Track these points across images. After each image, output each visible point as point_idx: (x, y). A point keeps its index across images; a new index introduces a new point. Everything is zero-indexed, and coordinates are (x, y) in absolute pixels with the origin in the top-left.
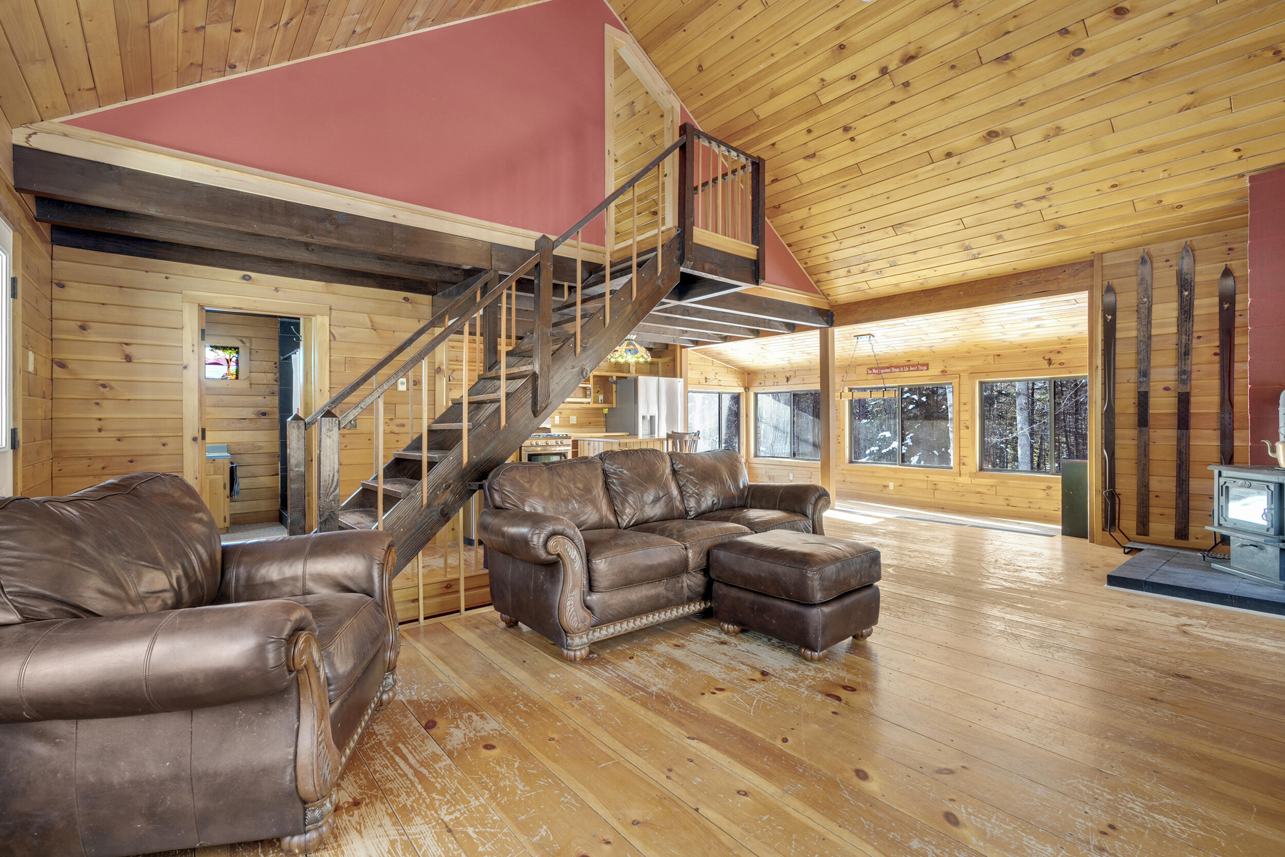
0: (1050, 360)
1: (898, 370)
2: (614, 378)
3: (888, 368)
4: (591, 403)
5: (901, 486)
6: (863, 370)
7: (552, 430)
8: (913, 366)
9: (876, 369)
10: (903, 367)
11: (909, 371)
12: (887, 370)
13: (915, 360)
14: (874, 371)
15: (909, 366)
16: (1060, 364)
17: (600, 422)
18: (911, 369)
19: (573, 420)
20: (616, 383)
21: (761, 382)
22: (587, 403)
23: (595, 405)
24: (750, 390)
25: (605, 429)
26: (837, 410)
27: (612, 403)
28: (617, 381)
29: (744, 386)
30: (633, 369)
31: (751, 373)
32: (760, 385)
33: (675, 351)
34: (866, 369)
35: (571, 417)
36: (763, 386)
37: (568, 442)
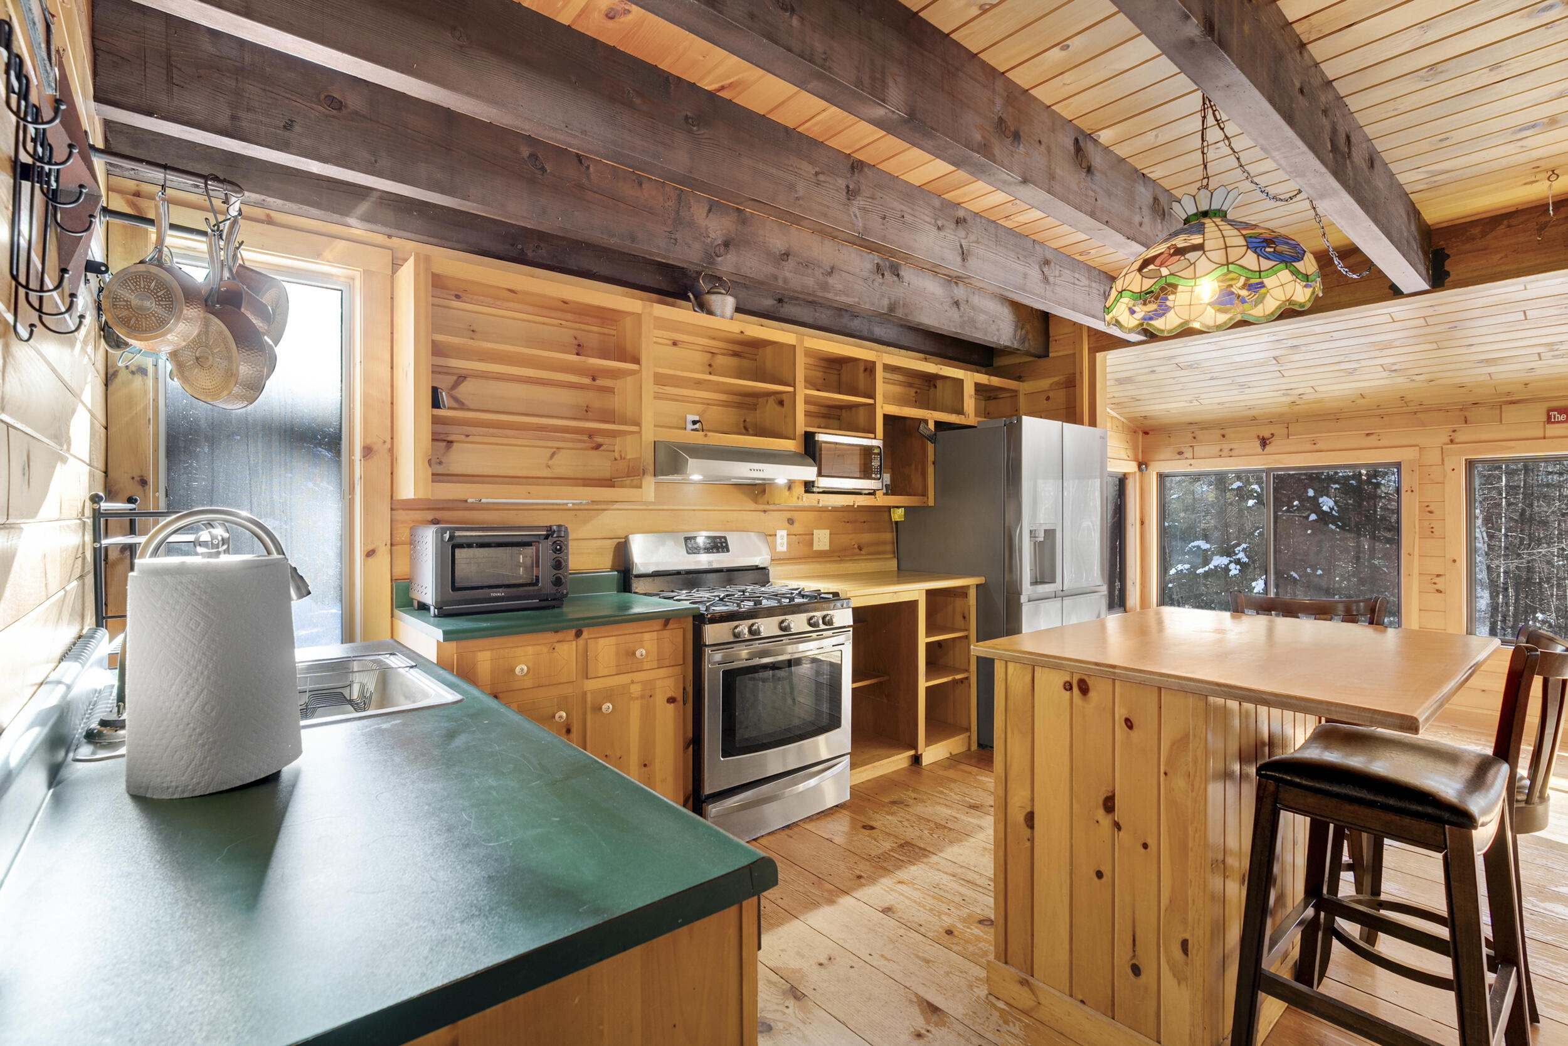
2: (931, 426)
6: (1534, 414)
7: (773, 572)
17: (884, 543)
19: (822, 539)
20: (933, 438)
21: (1183, 450)
22: (869, 494)
23: (881, 500)
24: (1151, 468)
25: (894, 563)
26: (1431, 512)
27: (924, 494)
28: (935, 434)
29: (1136, 460)
30: (970, 402)
31: (1153, 430)
32: (1178, 457)
33: (1073, 359)
34: (1544, 411)
35: (815, 532)
36: (1187, 458)
37: (843, 617)
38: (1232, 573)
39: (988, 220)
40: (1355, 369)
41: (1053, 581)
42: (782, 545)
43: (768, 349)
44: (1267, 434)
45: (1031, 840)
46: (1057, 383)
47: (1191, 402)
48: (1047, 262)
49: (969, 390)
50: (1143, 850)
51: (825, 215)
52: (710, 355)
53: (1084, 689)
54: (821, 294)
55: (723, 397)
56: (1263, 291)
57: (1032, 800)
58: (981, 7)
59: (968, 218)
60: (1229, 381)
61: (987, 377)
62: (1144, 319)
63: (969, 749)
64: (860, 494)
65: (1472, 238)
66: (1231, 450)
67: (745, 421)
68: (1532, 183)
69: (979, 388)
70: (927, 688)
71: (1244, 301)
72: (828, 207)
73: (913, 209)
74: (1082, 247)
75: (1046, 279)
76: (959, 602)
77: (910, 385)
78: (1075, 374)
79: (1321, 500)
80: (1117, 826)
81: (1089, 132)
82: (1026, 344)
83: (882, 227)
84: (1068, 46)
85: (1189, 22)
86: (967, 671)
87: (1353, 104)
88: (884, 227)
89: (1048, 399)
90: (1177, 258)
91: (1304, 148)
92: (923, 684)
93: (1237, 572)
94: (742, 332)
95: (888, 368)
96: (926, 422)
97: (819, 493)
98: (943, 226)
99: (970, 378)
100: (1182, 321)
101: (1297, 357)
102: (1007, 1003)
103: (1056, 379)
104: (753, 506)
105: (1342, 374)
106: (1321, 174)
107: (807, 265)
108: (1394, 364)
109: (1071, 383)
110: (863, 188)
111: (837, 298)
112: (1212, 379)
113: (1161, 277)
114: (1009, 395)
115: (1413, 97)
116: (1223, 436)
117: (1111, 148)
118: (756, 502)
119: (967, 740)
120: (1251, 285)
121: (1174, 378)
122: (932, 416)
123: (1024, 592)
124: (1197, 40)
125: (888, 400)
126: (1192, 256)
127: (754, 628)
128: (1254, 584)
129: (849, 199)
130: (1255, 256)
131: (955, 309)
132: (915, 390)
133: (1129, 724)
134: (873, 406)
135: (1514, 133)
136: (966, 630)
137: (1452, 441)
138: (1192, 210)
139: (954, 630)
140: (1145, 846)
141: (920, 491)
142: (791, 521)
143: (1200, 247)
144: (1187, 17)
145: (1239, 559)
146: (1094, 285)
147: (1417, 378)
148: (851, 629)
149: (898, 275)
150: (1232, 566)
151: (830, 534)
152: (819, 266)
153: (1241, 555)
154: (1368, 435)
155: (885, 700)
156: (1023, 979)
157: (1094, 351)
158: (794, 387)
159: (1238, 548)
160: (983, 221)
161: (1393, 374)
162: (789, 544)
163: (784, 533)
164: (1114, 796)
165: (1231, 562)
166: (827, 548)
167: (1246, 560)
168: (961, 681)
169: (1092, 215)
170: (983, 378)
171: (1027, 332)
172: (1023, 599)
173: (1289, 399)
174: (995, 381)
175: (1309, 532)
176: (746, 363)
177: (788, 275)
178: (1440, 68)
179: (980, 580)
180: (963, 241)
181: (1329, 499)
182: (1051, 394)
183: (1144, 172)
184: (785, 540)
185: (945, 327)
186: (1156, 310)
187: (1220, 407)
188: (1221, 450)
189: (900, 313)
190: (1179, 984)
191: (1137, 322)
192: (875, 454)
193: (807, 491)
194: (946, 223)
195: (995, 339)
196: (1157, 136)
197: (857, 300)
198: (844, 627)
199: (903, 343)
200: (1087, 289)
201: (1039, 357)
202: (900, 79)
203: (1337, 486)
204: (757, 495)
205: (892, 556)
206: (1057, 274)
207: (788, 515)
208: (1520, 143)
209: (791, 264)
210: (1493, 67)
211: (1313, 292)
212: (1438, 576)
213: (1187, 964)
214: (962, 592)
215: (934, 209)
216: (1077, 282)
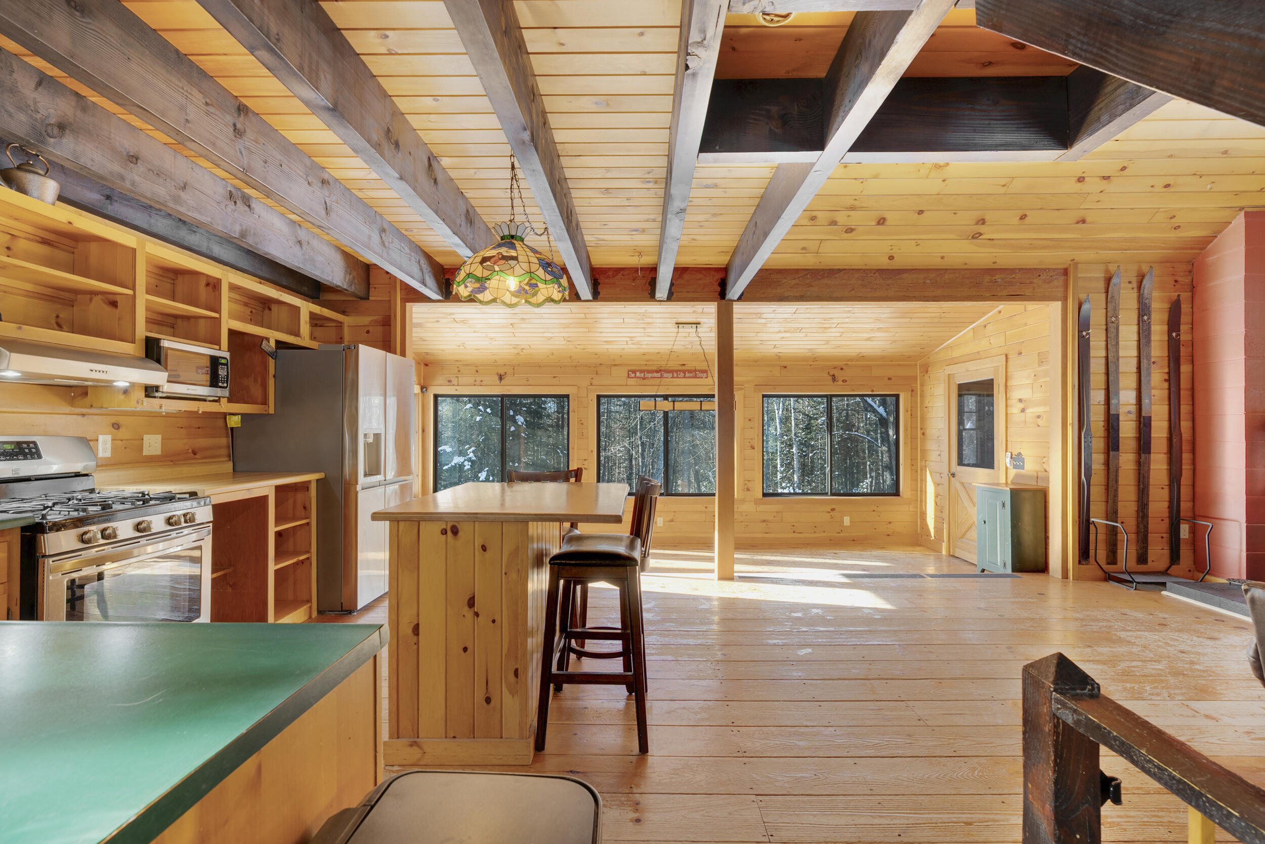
0: (834, 375)
1: (671, 375)
2: (273, 344)
3: (657, 372)
4: (224, 401)
5: (672, 521)
6: (623, 372)
8: (690, 372)
9: (641, 371)
10: (677, 371)
11: (684, 377)
12: (655, 375)
13: (690, 365)
14: (638, 374)
15: (684, 372)
16: (843, 381)
17: (220, 447)
18: (687, 375)
19: (153, 444)
20: (273, 355)
21: (452, 379)
22: (214, 401)
23: (225, 407)
24: (429, 390)
25: (230, 465)
26: (582, 424)
27: (265, 402)
28: (276, 352)
29: (419, 384)
30: (305, 327)
31: (431, 363)
32: (448, 384)
33: (389, 305)
34: (626, 371)
35: (146, 437)
36: (454, 385)
37: (204, 514)
38: (466, 468)
39: (345, 187)
40: (551, 337)
41: (378, 473)
42: (104, 450)
43: (94, 247)
44: (502, 373)
45: (417, 644)
46: (375, 321)
47: (459, 346)
48: (384, 230)
49: (304, 317)
50: (492, 624)
51: (214, 144)
52: (9, 236)
53: (455, 531)
54: (173, 206)
55: (29, 287)
56: (537, 289)
57: (418, 615)
58: (389, 50)
59: (331, 181)
60: (484, 335)
61: (319, 307)
62: (472, 292)
63: (310, 617)
64: (205, 400)
65: (608, 277)
66: (481, 381)
67: (57, 317)
68: (633, 256)
69: (313, 316)
70: (276, 571)
71: (526, 292)
72: (217, 138)
73: (289, 161)
74: (408, 226)
75: (383, 243)
76: (300, 496)
77: (246, 304)
78: (390, 316)
79: (517, 417)
80: (477, 614)
81: (436, 155)
82: (353, 287)
83: (264, 169)
84: (438, 100)
85: (525, 132)
86: (308, 552)
87: (574, 193)
88: (265, 170)
89: (368, 332)
90: (504, 261)
91: (558, 214)
92: (272, 567)
93: (469, 467)
94: (70, 223)
95: (233, 288)
96: (268, 339)
97: (161, 398)
98: (312, 182)
99: (306, 307)
100: (493, 298)
101: (524, 326)
102: (400, 766)
103: (375, 318)
104: (68, 409)
105: (543, 339)
106: (563, 229)
107: (159, 173)
108: (569, 337)
109: (387, 322)
110: (248, 130)
111: (190, 214)
112: (475, 332)
113: (495, 271)
114: (334, 324)
115: (598, 200)
116: (477, 371)
117: (447, 170)
118: (72, 406)
119: (308, 610)
120: (531, 284)
121: (451, 328)
122: (274, 335)
123: (359, 483)
124: (526, 142)
125: (232, 316)
126: (512, 263)
127: (108, 532)
128: (480, 475)
129: (235, 136)
130: (543, 271)
131: (298, 246)
132: (250, 310)
133: (484, 548)
134: (218, 320)
135: (630, 231)
136: (308, 518)
137: (591, 384)
138: (506, 233)
139: (295, 519)
140: (494, 621)
141: (260, 399)
142: (116, 426)
143: (515, 258)
144: (525, 129)
145: (470, 458)
146: (413, 254)
147: (578, 347)
148: (211, 524)
149: (249, 206)
150: (466, 463)
151: (162, 439)
152: (172, 179)
153: (471, 455)
154: (554, 377)
155: (230, 590)
156: (412, 742)
157: (405, 300)
158: (134, 289)
159: (470, 451)
160: (342, 187)
161: (568, 343)
162: (114, 449)
163: (109, 438)
164: (474, 597)
165: (465, 460)
166: (160, 453)
167: (474, 458)
168: (302, 562)
169: (436, 213)
170: (317, 309)
171: (354, 278)
172: (359, 488)
173: (515, 351)
174: (326, 312)
175: (511, 438)
176: (60, 255)
177: (137, 178)
178: (610, 191)
179: (320, 476)
180: (326, 198)
181: (521, 417)
182: (370, 329)
183: (463, 191)
184: (109, 446)
185: (290, 261)
186: (479, 288)
187: (477, 351)
188: (475, 381)
189: (250, 240)
190: (513, 696)
191: (468, 294)
192: (223, 364)
193: (147, 396)
194: (314, 181)
195: (330, 279)
196: (475, 173)
197: (210, 219)
198: (203, 524)
199: (240, 265)
200: (409, 256)
201: (361, 298)
202: (329, 76)
203: (525, 409)
204: (74, 398)
205: (227, 459)
206: (390, 241)
207: (114, 419)
208: (632, 236)
209: (141, 168)
210: (628, 199)
211: (563, 296)
212: (585, 460)
213: (517, 683)
214: (305, 486)
215: (306, 166)
216: (402, 250)
